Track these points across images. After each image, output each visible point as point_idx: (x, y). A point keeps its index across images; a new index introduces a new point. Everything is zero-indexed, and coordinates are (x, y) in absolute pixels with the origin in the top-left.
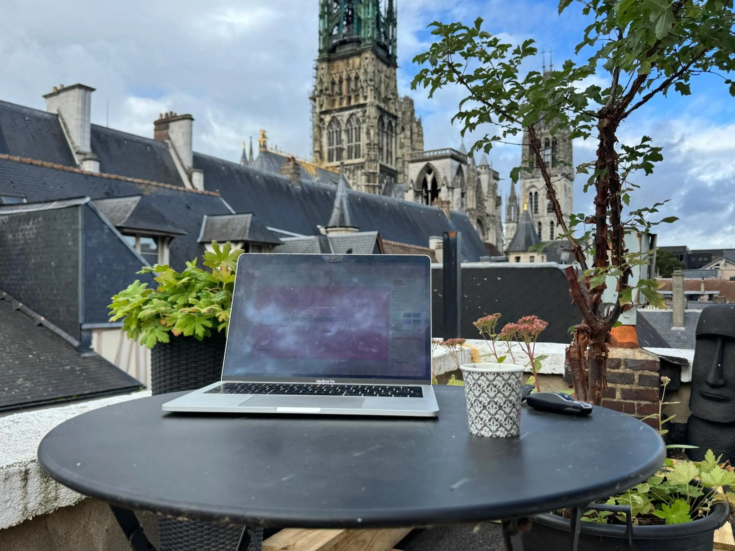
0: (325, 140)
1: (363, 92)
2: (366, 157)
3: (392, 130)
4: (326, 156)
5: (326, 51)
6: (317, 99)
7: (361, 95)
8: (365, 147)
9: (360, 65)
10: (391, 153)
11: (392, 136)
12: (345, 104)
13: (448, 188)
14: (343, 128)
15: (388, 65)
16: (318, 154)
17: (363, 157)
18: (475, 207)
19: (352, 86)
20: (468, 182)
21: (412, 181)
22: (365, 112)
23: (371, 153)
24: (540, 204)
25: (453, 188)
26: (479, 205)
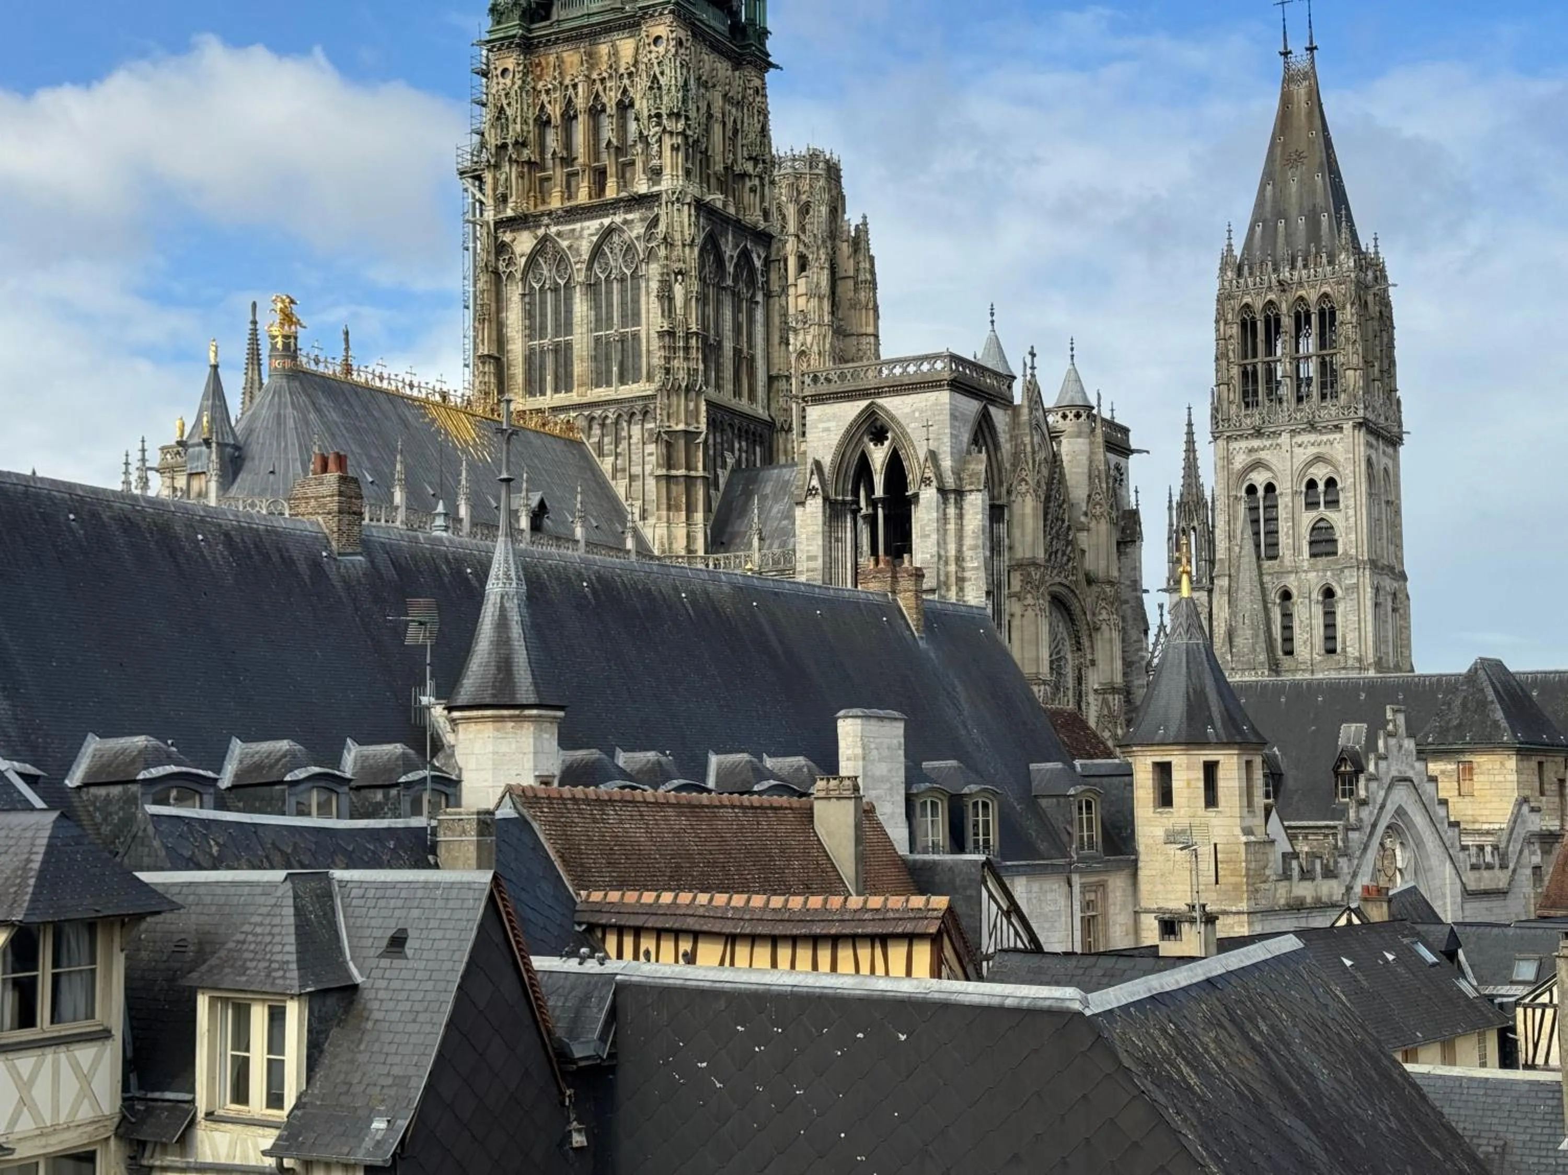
0: (514, 317)
1: (648, 157)
2: (659, 377)
3: (751, 283)
4: (518, 371)
5: (517, 13)
6: (488, 177)
7: (639, 165)
8: (655, 343)
9: (636, 63)
10: (752, 359)
11: (753, 302)
12: (583, 196)
13: (942, 491)
14: (580, 277)
15: (737, 63)
16: (490, 368)
17: (650, 379)
18: (1041, 555)
19: (608, 132)
20: (1014, 465)
21: (818, 464)
22: (655, 222)
23: (676, 363)
24: (1284, 527)
25: (960, 493)
26: (1058, 545)
